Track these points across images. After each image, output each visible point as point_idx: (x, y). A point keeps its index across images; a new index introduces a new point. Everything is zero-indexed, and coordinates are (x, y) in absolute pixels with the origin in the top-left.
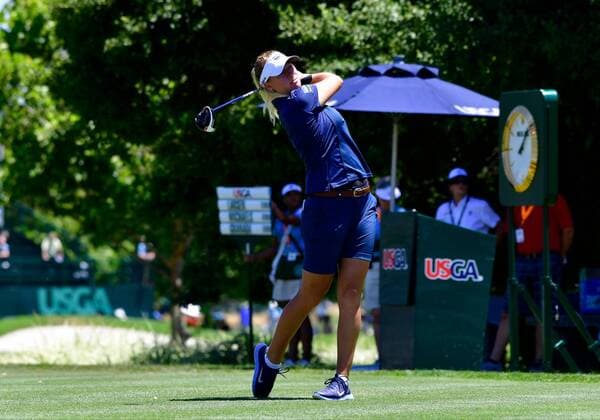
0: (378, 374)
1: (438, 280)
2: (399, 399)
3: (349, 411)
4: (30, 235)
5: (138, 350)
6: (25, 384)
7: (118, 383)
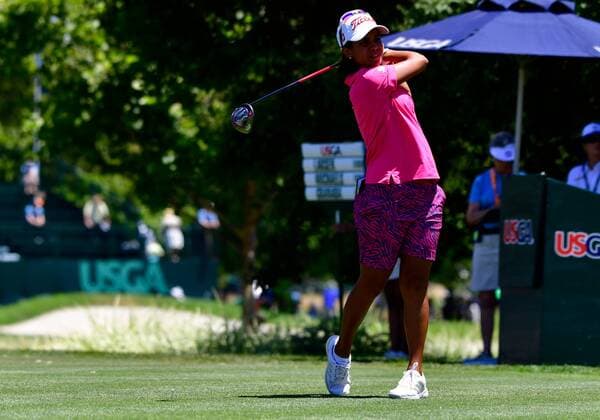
0: (497, 369)
1: (571, 257)
2: (527, 400)
3: (469, 413)
4: (70, 196)
5: (204, 336)
6: (76, 374)
7: (187, 375)
